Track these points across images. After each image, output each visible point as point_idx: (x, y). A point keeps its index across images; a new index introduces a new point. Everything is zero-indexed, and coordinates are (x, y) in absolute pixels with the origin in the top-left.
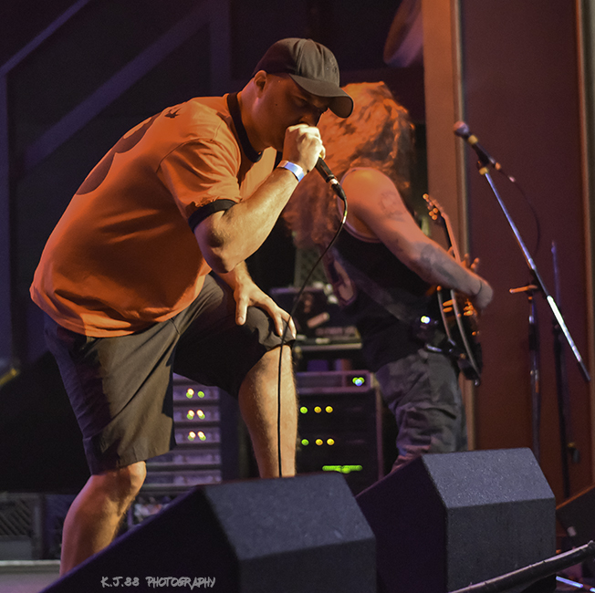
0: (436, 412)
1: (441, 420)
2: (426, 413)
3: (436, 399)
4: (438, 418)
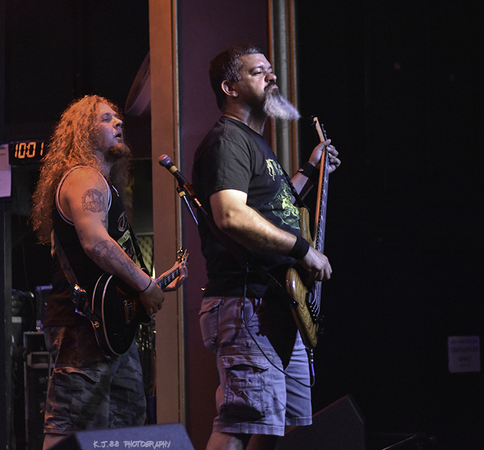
0: (78, 377)
1: (82, 383)
4: (80, 381)
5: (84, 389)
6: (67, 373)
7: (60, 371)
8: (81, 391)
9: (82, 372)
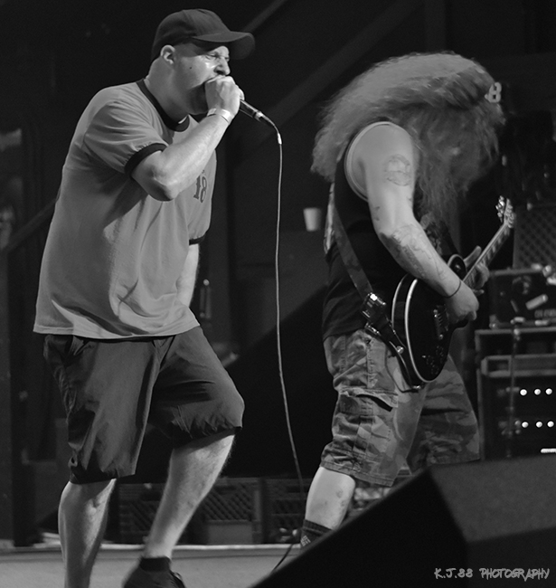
0: (369, 400)
1: (374, 409)
2: (358, 400)
3: (371, 385)
4: (371, 406)
5: (376, 418)
6: (354, 395)
7: (346, 393)
8: (371, 421)
9: (375, 395)
